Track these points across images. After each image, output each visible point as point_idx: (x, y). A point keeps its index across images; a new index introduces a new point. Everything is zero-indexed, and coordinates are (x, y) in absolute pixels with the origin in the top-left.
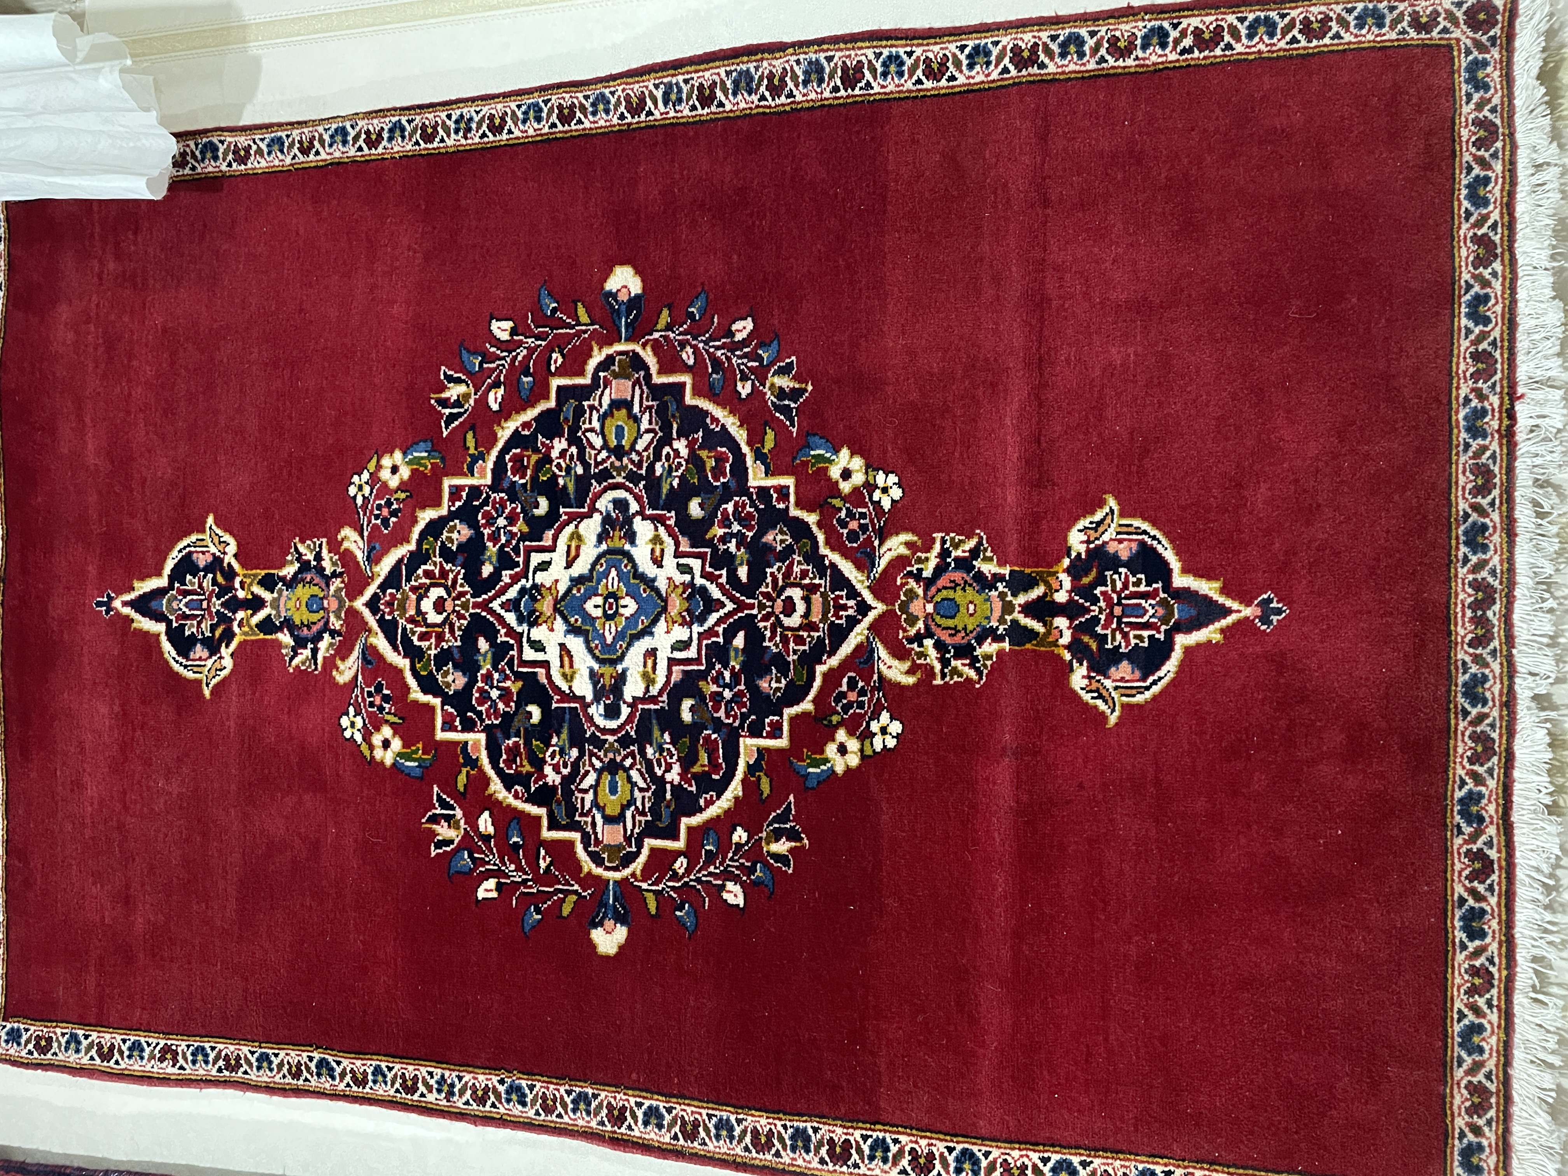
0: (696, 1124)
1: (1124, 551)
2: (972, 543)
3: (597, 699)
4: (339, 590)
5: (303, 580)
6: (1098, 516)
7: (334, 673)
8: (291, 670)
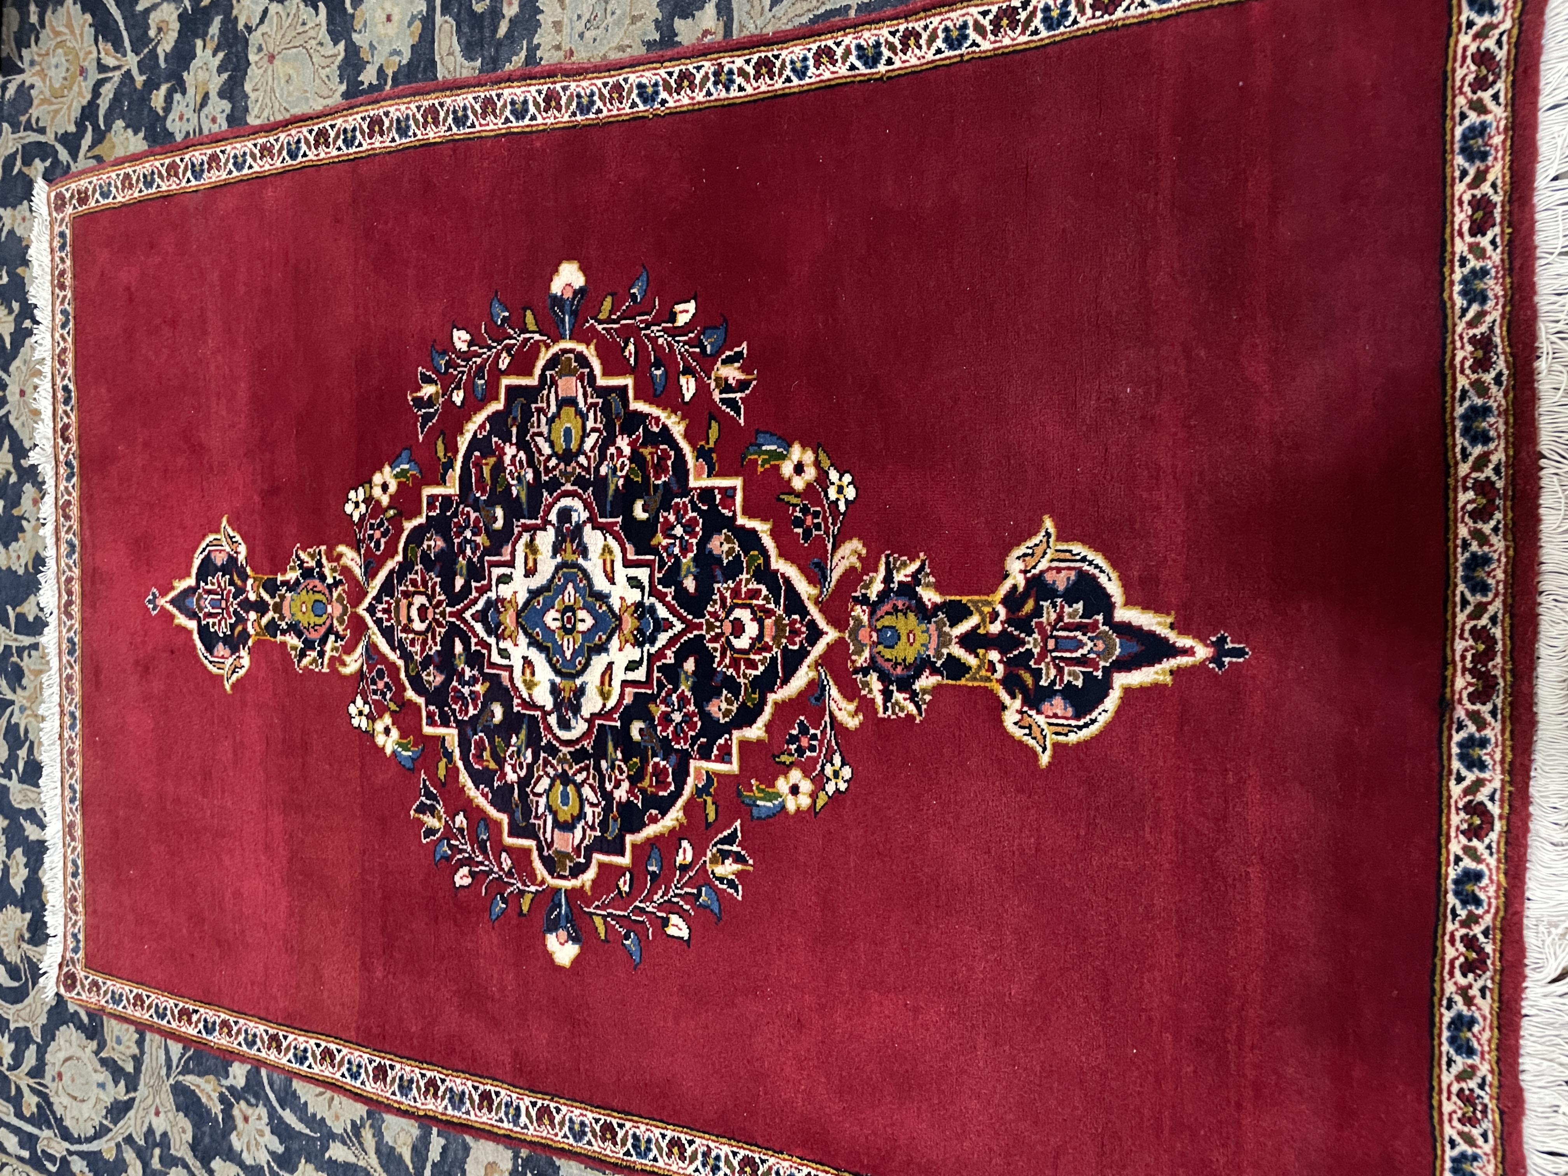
0: (484, 115)
1: (221, 649)
2: (305, 661)
3: (579, 528)
4: (859, 652)
5: (907, 668)
6: (235, 677)
7: (864, 552)
8: (922, 555)
